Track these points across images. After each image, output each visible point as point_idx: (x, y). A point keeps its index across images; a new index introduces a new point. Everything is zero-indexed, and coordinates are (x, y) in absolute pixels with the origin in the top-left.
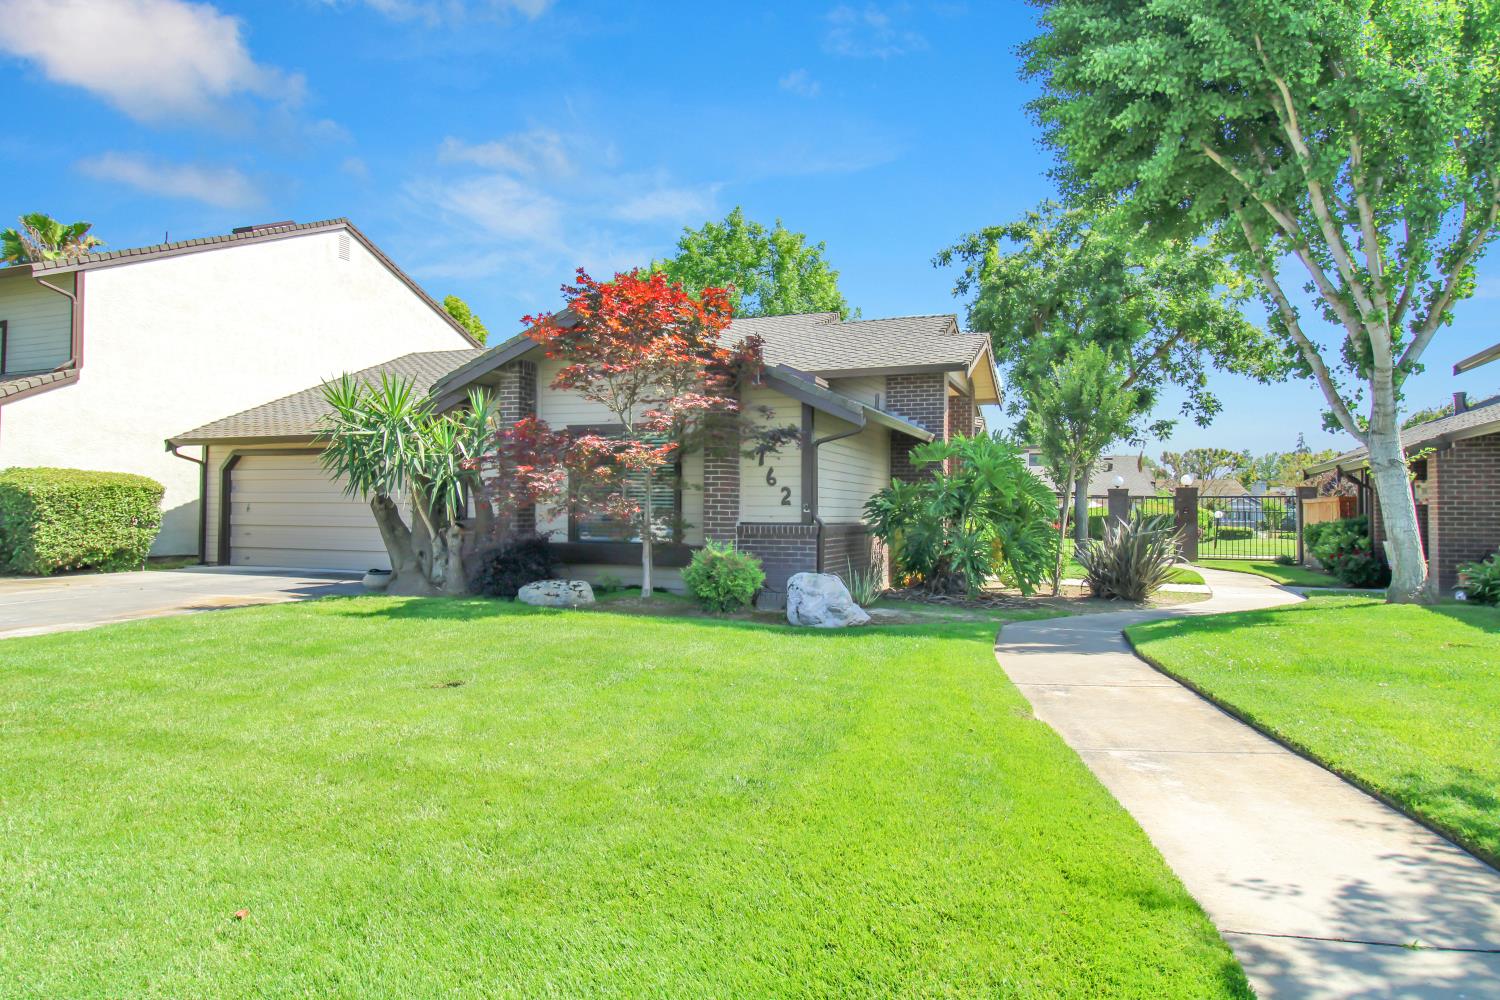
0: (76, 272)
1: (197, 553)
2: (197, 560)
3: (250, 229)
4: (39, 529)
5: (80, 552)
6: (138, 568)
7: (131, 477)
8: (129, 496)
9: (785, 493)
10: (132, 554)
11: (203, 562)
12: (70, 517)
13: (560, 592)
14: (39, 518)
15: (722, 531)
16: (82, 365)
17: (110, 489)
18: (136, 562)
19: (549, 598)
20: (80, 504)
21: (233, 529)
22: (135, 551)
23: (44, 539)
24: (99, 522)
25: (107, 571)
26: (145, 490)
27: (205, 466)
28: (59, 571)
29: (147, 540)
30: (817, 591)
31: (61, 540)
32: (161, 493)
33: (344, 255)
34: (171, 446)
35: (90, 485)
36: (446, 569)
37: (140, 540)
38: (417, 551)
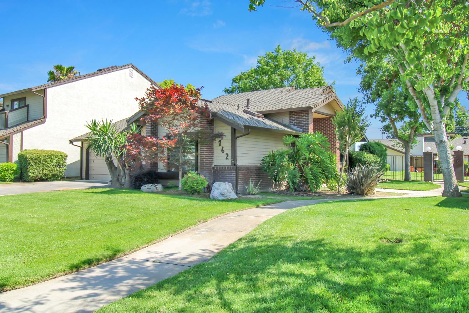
0: (44, 89)
1: (79, 176)
2: (80, 178)
3: (101, 70)
4: (29, 168)
5: (42, 175)
6: (60, 180)
7: (58, 152)
8: (56, 158)
9: (227, 155)
10: (58, 176)
11: (82, 179)
12: (39, 164)
13: (151, 188)
14: (29, 165)
15: (205, 168)
16: (46, 118)
17: (50, 156)
18: (60, 178)
19: (148, 189)
20: (41, 160)
21: (90, 168)
22: (59, 175)
23: (31, 171)
24: (47, 166)
25: (51, 181)
26: (61, 156)
27: (82, 148)
28: (36, 181)
29: (62, 171)
30: (219, 188)
31: (36, 171)
32: (66, 156)
33: (131, 76)
34: (71, 142)
35: (44, 154)
36: (125, 180)
37: (60, 172)
38: (117, 174)
